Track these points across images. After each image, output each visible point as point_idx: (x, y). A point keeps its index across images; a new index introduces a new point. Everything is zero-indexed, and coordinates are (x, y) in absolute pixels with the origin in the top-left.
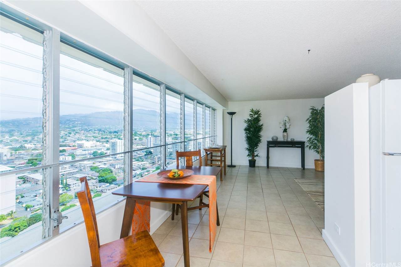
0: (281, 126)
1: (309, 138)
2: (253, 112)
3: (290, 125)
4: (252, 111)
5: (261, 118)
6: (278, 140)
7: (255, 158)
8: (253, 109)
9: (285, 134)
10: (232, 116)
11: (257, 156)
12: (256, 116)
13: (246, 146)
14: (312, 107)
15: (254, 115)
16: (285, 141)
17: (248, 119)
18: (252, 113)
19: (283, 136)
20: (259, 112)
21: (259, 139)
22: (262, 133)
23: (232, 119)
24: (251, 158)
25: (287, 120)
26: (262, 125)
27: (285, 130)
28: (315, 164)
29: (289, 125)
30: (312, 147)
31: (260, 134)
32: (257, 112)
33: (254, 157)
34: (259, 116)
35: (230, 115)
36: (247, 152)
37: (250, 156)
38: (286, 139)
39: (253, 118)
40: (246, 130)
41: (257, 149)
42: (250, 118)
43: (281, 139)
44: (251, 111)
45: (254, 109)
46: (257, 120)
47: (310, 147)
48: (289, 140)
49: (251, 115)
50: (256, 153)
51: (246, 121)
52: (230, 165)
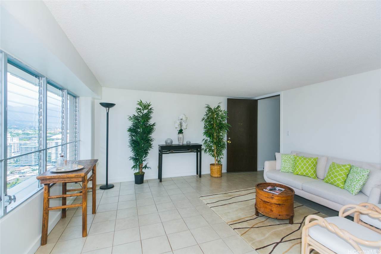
0: (177, 127)
1: (205, 140)
2: (141, 105)
3: (187, 126)
4: (140, 103)
5: (152, 115)
6: (173, 144)
7: (144, 170)
8: (141, 101)
9: (181, 135)
10: (109, 110)
11: (146, 167)
12: (146, 111)
13: (132, 154)
14: (207, 106)
15: (143, 110)
16: (181, 144)
17: (134, 115)
18: (140, 107)
19: (178, 139)
20: (149, 105)
21: (150, 143)
22: (153, 136)
23: (108, 114)
24: (137, 171)
25: (184, 119)
26: (154, 125)
27: (181, 132)
28: (211, 169)
29: (185, 125)
30: (208, 150)
31: (150, 136)
32: (146, 107)
33: (142, 169)
34: (150, 111)
35: (105, 108)
36: (132, 163)
37: (136, 167)
38: (182, 142)
39: (141, 114)
40: (130, 130)
41: (146, 158)
42: (136, 115)
43: (176, 143)
44: (138, 104)
45: (144, 102)
46: (147, 117)
47: (205, 150)
48: (185, 143)
49: (138, 109)
50: (144, 164)
51: (130, 118)
52: (104, 186)
